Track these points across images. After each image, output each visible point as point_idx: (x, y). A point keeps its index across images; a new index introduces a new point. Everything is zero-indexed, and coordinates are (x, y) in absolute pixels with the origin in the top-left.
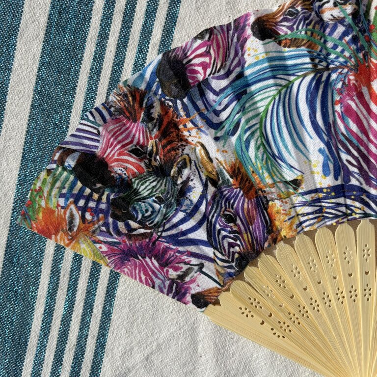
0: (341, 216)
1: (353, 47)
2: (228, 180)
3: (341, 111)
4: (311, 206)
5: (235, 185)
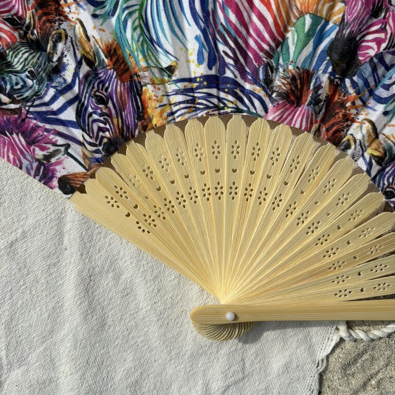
0: (212, 108)
2: (103, 60)
3: (223, 1)
4: (183, 94)
5: (109, 65)
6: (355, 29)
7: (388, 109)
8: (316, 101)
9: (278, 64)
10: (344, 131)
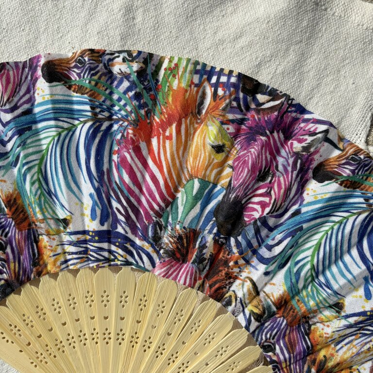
0: (102, 260)
1: (135, 103)
2: (4, 209)
3: (118, 161)
4: (76, 246)
5: (8, 214)
6: (240, 194)
7: (269, 270)
8: (200, 260)
9: (167, 222)
10: (226, 288)
